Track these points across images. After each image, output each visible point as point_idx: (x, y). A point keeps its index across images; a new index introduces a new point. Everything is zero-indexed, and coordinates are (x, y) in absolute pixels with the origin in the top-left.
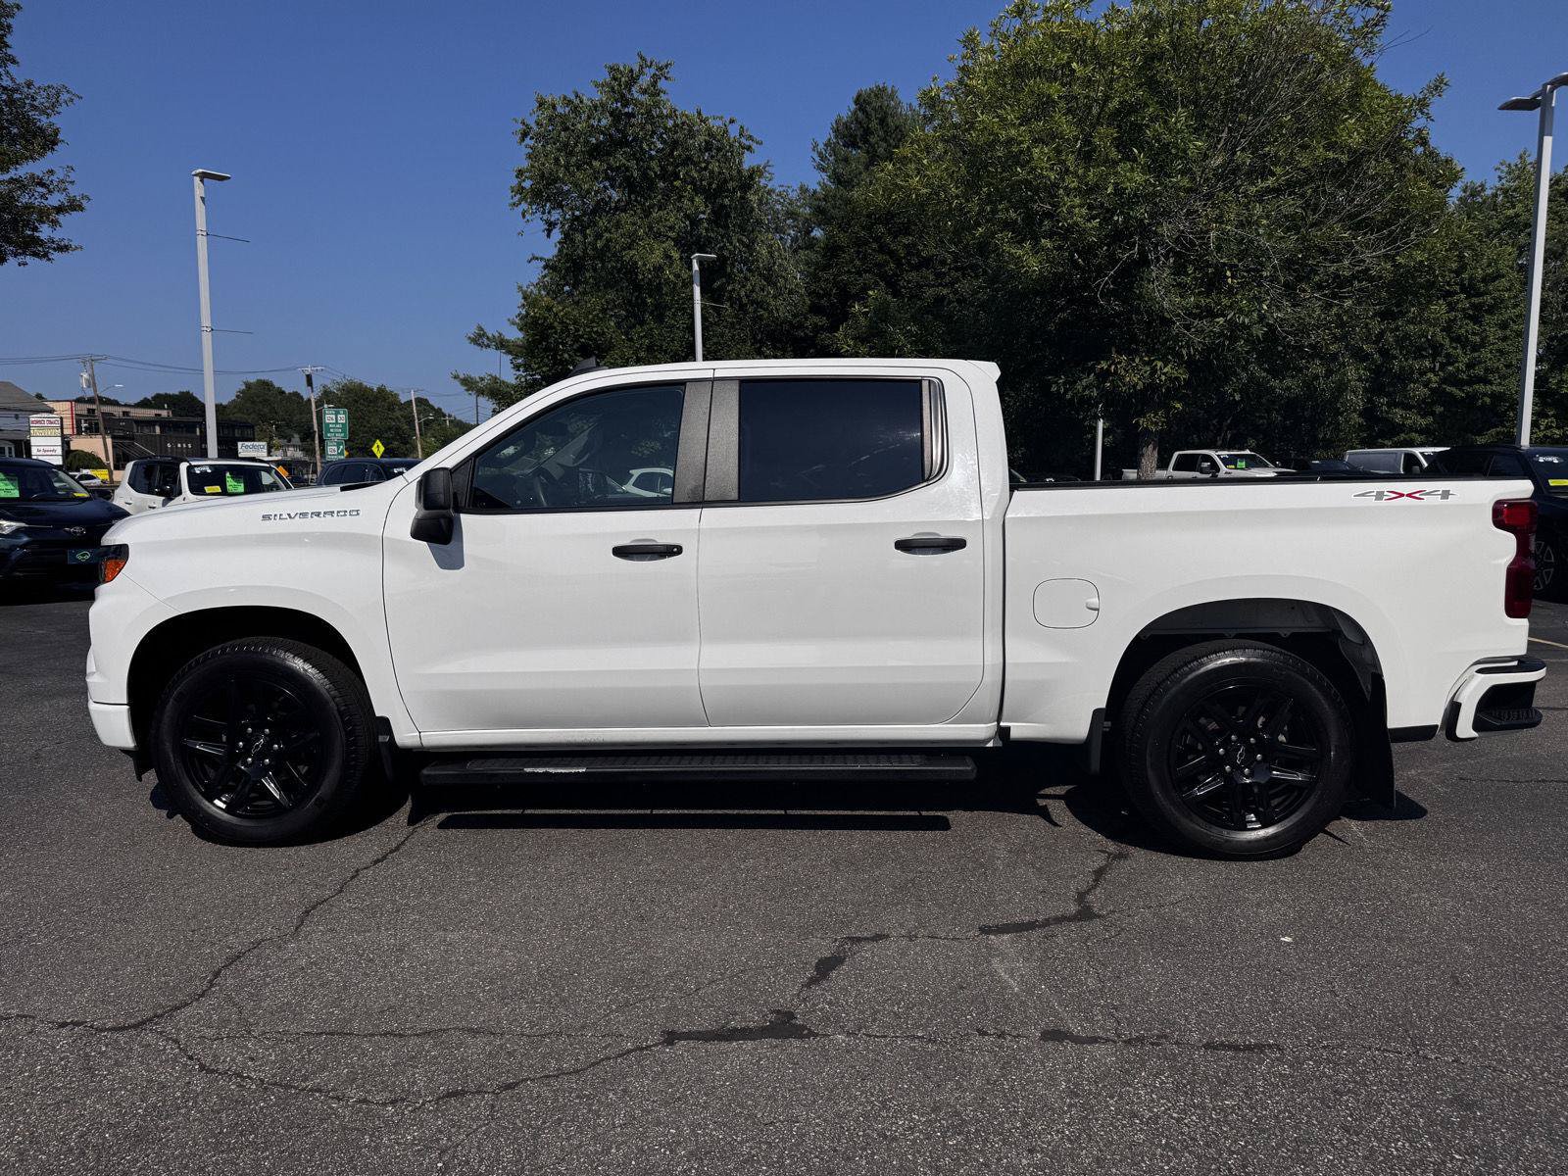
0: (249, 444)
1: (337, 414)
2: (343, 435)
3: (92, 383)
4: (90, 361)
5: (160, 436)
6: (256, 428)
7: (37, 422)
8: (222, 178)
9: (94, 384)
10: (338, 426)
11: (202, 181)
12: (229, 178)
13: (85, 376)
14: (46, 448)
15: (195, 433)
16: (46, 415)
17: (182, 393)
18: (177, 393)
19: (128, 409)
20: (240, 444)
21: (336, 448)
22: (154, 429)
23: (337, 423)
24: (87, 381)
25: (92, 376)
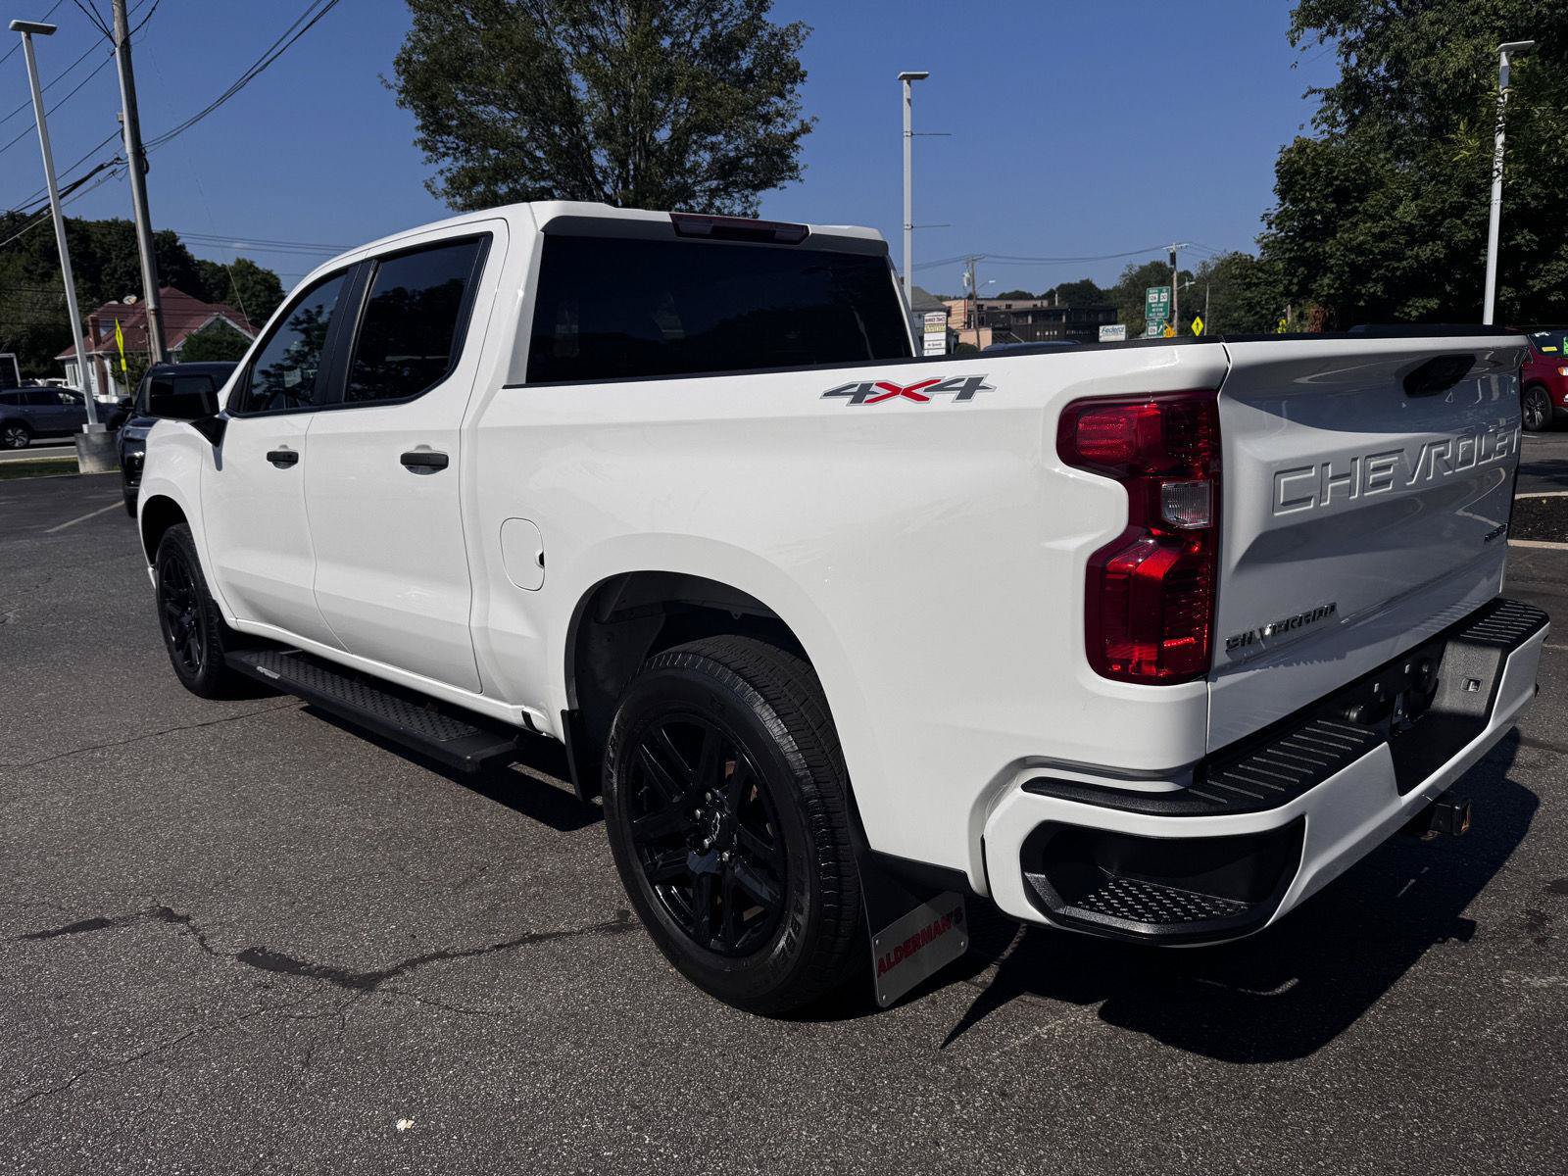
0: (1110, 327)
1: (1160, 292)
2: (1163, 314)
3: (972, 281)
4: (971, 261)
5: (1031, 325)
6: (1119, 311)
7: (930, 320)
8: (922, 77)
9: (973, 282)
10: (1160, 305)
11: (909, 83)
12: (926, 76)
13: (967, 275)
14: (935, 343)
15: (1062, 319)
16: (935, 313)
17: (1082, 282)
18: (1078, 282)
19: (1010, 302)
20: (1101, 328)
21: (1156, 328)
22: (1027, 320)
23: (1159, 302)
24: (968, 280)
25: (972, 275)
